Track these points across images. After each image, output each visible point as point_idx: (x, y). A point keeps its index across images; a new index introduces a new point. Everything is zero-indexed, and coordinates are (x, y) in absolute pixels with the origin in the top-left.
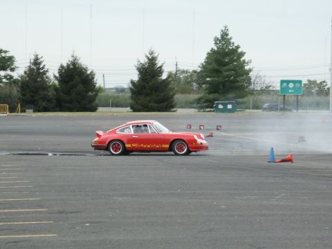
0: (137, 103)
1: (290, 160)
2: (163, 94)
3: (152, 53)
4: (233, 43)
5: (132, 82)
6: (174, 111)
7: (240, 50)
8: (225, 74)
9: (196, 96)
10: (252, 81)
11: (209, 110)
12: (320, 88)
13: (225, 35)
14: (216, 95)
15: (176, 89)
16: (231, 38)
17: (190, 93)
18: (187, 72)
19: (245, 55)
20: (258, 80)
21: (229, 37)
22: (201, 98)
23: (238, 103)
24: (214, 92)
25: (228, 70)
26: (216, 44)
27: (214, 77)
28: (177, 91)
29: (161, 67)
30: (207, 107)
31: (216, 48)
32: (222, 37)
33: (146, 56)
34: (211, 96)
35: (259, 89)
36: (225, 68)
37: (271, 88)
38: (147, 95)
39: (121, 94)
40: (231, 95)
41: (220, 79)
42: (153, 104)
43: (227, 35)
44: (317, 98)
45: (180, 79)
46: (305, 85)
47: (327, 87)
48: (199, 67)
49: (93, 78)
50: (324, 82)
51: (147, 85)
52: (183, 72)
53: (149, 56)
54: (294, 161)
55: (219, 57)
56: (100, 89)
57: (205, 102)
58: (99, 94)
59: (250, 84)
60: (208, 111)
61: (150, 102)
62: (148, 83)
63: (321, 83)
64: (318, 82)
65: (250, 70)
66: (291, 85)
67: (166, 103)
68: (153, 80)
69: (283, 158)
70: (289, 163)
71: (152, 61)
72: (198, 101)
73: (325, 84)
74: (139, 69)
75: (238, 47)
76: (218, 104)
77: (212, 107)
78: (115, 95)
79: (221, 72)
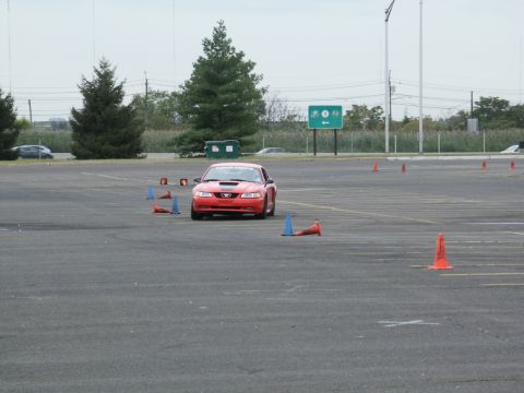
0: (82, 145)
1: (316, 232)
2: (124, 130)
3: (104, 66)
4: (234, 49)
5: (74, 112)
6: (143, 157)
7: (245, 60)
8: (222, 97)
9: (178, 133)
10: (267, 107)
11: (197, 154)
12: (372, 118)
13: (219, 35)
14: (209, 131)
15: (146, 121)
16: (230, 41)
17: (168, 128)
18: (163, 95)
19: (255, 68)
20: (276, 105)
21: (227, 38)
22: (185, 136)
23: (243, 144)
24: (205, 126)
25: (227, 91)
26: (206, 49)
27: (205, 102)
28: (149, 126)
29: (119, 88)
30: (195, 150)
31: (206, 57)
32: (216, 38)
33: (96, 71)
34: (200, 133)
35: (277, 120)
36: (221, 88)
37: (296, 119)
38: (98, 132)
39: (58, 132)
40: (231, 131)
41: (214, 106)
42: (108, 147)
43: (224, 35)
44: (368, 134)
45: (152, 106)
46: (349, 112)
47: (383, 115)
48: (181, 86)
49: (11, 106)
50: (379, 107)
51: (98, 116)
52: (158, 95)
53: (100, 70)
54: (321, 232)
55: (212, 71)
56: (24, 124)
57: (190, 143)
58: (22, 132)
59: (263, 112)
60: (196, 157)
61: (103, 144)
62: (100, 113)
63: (373, 110)
64: (369, 108)
65: (264, 91)
66: (325, 114)
67: (128, 146)
68: (108, 108)
69: (306, 228)
70: (315, 237)
71: (105, 77)
72: (180, 141)
73: (379, 111)
74: (84, 92)
75: (241, 55)
76: (211, 145)
77: (201, 151)
78: (48, 132)
79: (215, 95)
